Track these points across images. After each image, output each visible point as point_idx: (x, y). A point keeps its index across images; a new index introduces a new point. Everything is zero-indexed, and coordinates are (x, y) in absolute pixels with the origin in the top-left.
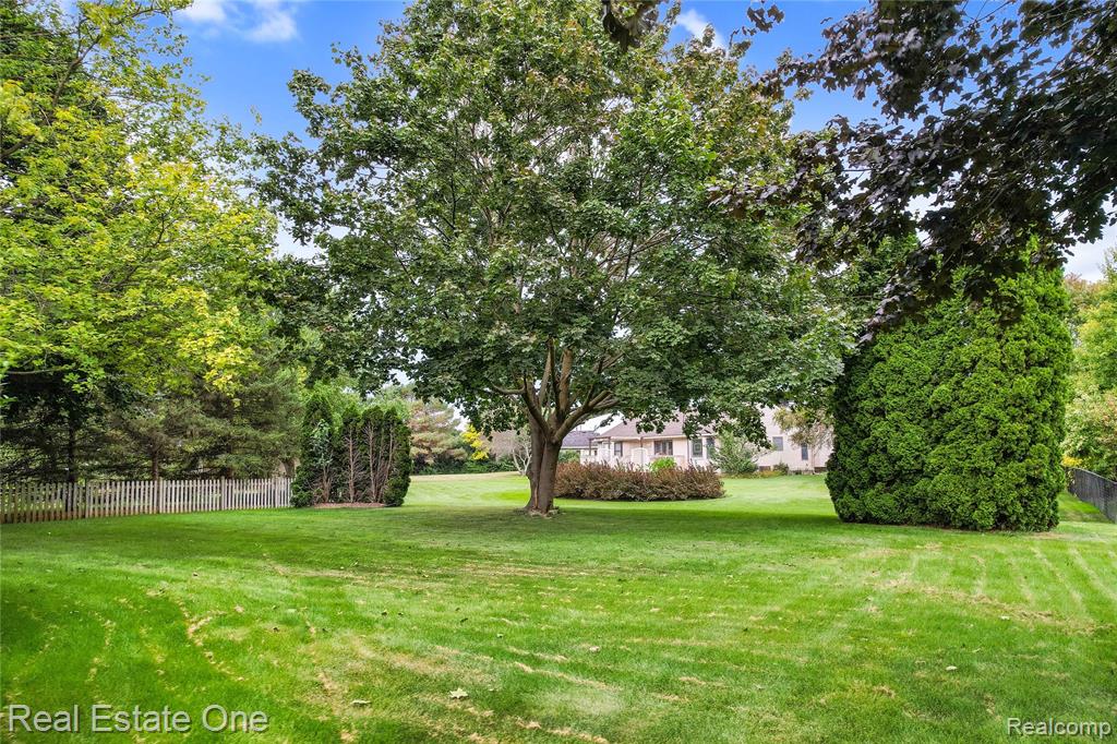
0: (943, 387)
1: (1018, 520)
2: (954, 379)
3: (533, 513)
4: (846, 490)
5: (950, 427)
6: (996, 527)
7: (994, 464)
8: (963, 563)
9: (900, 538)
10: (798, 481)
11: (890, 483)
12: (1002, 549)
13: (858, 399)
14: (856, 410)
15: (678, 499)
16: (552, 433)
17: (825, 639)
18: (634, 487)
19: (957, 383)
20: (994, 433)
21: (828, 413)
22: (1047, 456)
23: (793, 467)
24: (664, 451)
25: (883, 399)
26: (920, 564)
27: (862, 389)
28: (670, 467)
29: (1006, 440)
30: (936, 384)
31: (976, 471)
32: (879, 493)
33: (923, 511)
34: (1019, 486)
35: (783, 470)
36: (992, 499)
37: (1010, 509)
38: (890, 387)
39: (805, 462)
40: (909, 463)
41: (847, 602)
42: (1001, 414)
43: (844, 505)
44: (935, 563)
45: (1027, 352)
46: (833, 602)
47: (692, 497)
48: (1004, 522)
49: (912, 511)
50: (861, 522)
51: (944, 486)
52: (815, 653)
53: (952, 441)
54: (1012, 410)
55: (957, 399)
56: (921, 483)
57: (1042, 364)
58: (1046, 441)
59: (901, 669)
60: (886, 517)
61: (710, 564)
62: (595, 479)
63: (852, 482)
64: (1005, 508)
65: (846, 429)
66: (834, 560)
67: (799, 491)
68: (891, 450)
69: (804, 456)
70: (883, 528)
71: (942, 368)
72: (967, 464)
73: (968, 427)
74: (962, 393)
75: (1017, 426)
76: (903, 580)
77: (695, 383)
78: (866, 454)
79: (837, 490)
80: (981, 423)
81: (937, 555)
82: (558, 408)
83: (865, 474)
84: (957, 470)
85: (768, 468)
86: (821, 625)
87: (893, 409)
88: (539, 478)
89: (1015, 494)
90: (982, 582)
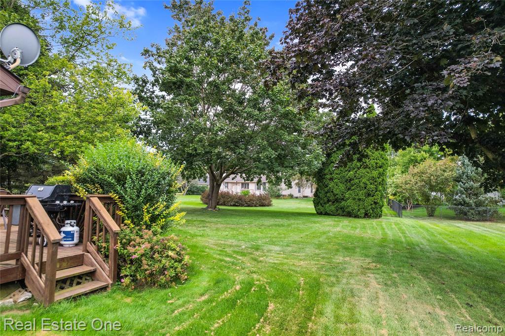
0: (351, 172)
1: (371, 215)
2: (355, 170)
3: (210, 209)
4: (319, 204)
5: (353, 185)
6: (364, 217)
7: (365, 197)
8: (354, 226)
9: (336, 219)
10: (298, 201)
11: (333, 202)
12: (364, 222)
13: (325, 175)
14: (324, 178)
15: (255, 206)
16: (218, 181)
17: (321, 239)
18: (239, 201)
19: (356, 171)
20: (365, 188)
21: (313, 178)
22: (379, 196)
23: (295, 195)
24: (245, 187)
25: (333, 175)
26: (342, 226)
27: (326, 171)
28: (247, 193)
29: (369, 190)
30: (349, 171)
31: (360, 200)
32: (330, 206)
33: (343, 211)
34: (371, 204)
35: (291, 196)
36: (364, 208)
37: (369, 211)
38: (335, 172)
39: (299, 194)
40: (340, 196)
41: (324, 233)
42: (368, 182)
43: (319, 209)
44: (346, 225)
45: (376, 164)
46: (321, 233)
47: (260, 206)
48: (367, 216)
49: (340, 212)
50: (324, 215)
51: (350, 203)
52: (319, 241)
53: (353, 190)
54: (371, 181)
55: (355, 176)
56: (343, 203)
57: (380, 167)
58: (380, 191)
59: (339, 244)
60: (332, 213)
61: (282, 225)
62: (224, 197)
63: (321, 202)
64: (367, 211)
65: (321, 184)
66: (318, 224)
67: (299, 205)
68: (335, 192)
69: (299, 191)
70: (331, 216)
71: (352, 166)
72: (357, 197)
73: (358, 186)
74: (357, 175)
75: (372, 186)
76: (338, 229)
77: (277, 169)
78: (327, 193)
79: (316, 204)
80: (362, 184)
81: (348, 224)
82: (221, 171)
83: (326, 199)
84: (354, 199)
85: (285, 196)
86: (320, 237)
87: (336, 179)
88: (212, 197)
89: (370, 207)
90: (358, 230)
